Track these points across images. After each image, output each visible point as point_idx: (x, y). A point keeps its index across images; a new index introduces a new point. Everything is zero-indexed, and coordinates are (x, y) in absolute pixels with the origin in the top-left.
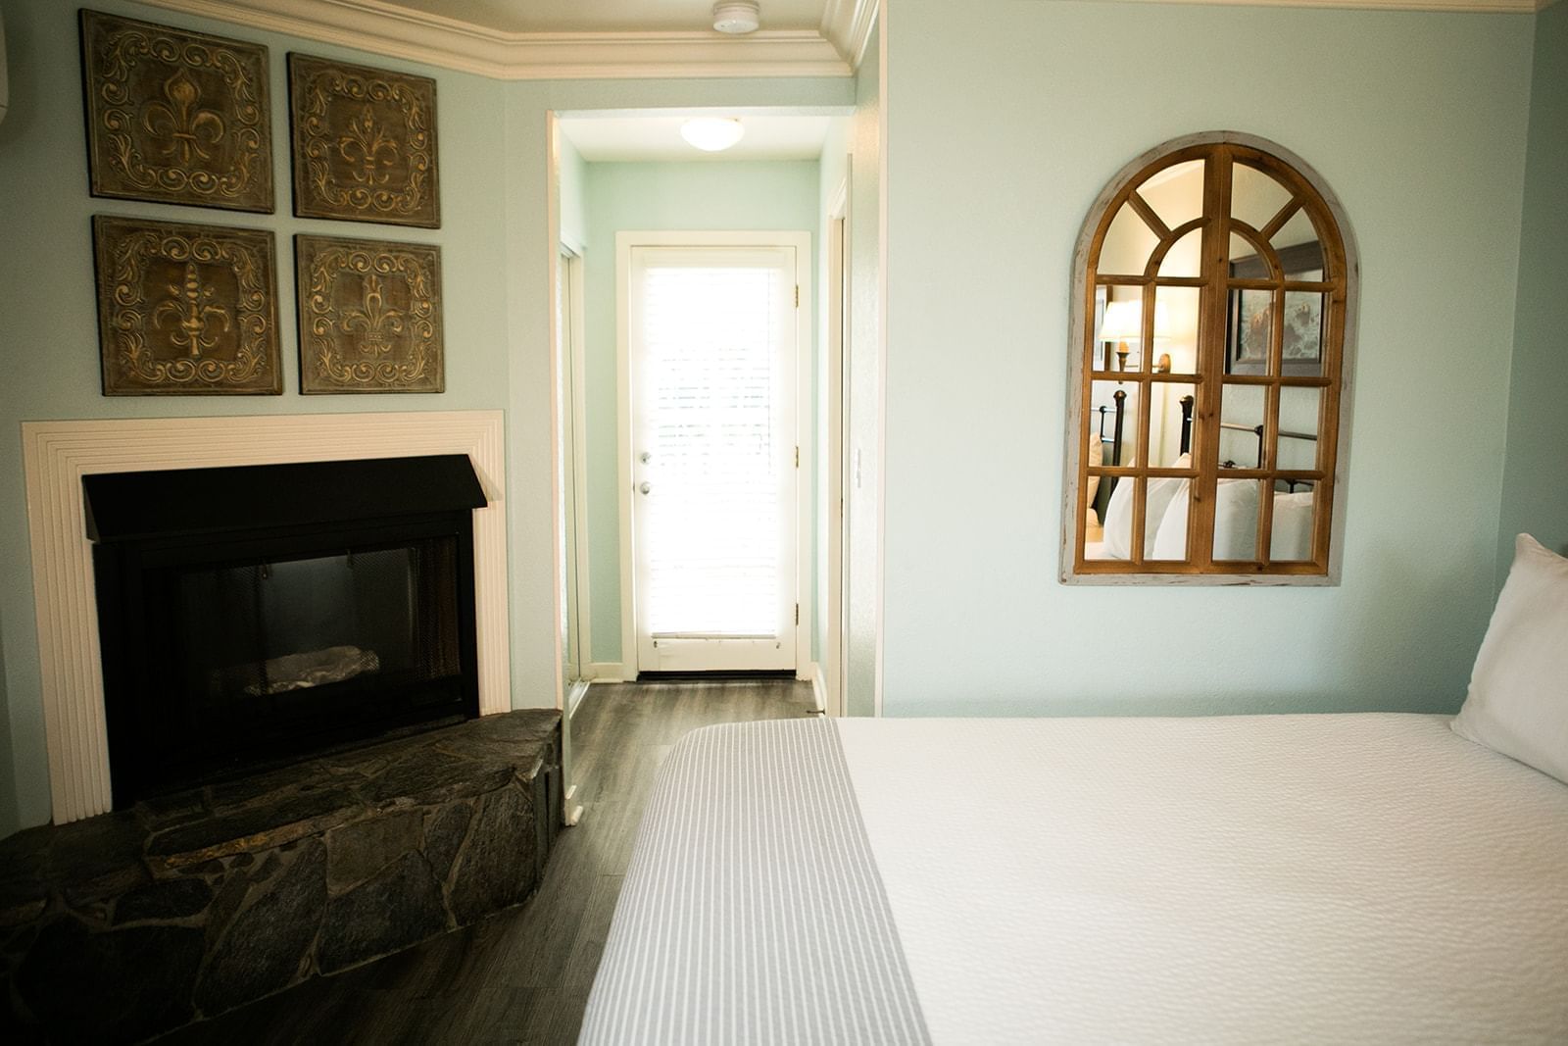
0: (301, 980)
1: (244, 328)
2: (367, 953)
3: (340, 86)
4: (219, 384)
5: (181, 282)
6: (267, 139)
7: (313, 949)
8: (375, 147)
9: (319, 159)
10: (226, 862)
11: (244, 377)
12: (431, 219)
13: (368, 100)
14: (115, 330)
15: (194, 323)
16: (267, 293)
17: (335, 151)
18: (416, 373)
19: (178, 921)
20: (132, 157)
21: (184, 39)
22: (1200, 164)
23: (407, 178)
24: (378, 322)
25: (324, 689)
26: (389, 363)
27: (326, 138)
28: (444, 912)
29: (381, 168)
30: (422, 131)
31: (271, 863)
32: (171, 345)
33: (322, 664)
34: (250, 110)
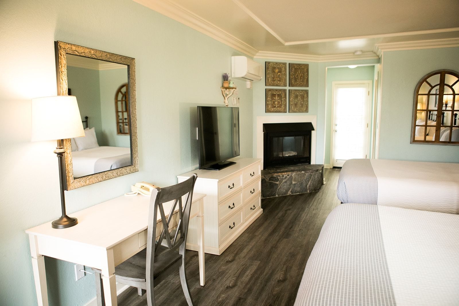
0: (289, 194)
1: (282, 103)
2: (297, 192)
3: (296, 67)
4: (279, 111)
5: (275, 97)
6: (286, 76)
7: (290, 190)
8: (300, 76)
9: (293, 78)
10: (281, 176)
11: (282, 110)
12: (307, 85)
13: (300, 68)
14: (268, 104)
15: (277, 103)
16: (285, 98)
17: (295, 77)
18: (305, 109)
19: (275, 182)
20: (271, 80)
21: (277, 64)
22: (440, 74)
23: (304, 80)
24: (300, 102)
25: (289, 156)
26: (301, 108)
27: (294, 75)
28: (307, 189)
29: (301, 78)
30: (306, 72)
31: (286, 177)
32: (274, 106)
33: (289, 153)
34: (284, 72)
